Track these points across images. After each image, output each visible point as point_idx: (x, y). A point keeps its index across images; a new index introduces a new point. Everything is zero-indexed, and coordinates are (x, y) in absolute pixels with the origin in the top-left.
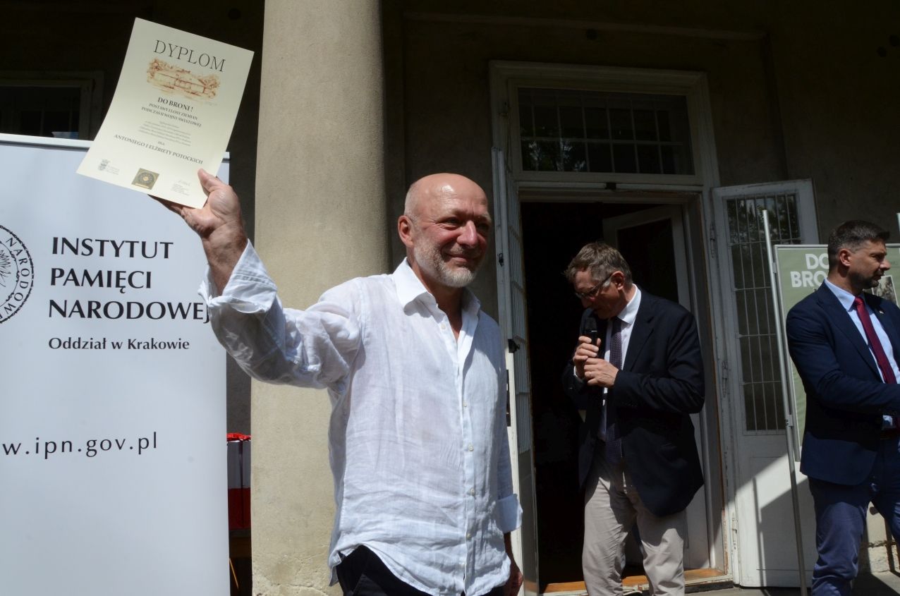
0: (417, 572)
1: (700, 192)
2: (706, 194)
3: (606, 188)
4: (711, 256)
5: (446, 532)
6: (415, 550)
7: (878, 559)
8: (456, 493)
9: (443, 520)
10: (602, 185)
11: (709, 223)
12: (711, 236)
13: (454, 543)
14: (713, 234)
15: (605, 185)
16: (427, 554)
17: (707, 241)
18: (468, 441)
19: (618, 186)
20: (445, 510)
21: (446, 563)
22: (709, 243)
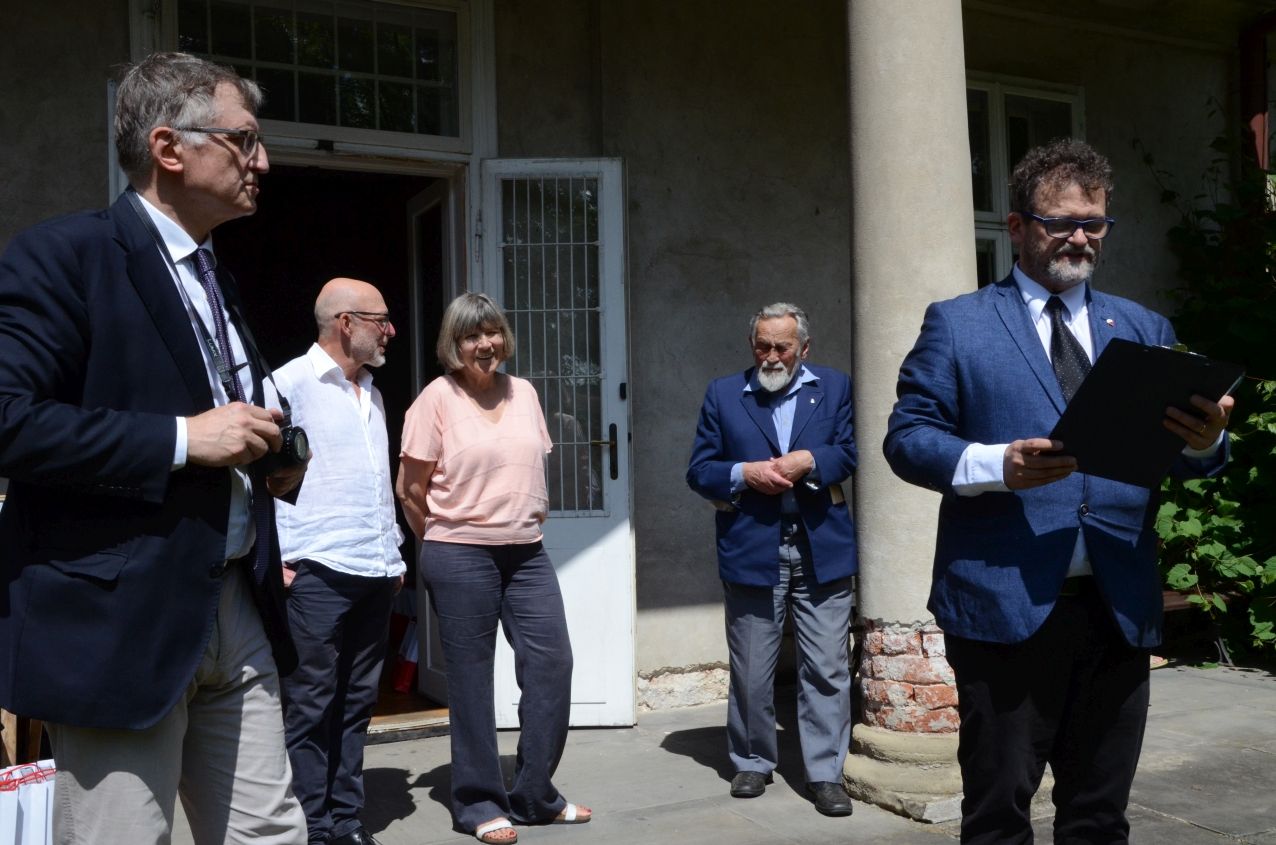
0: (347, 563)
1: (467, 164)
2: (474, 168)
3: (316, 148)
4: (474, 259)
5: (366, 532)
6: (344, 550)
7: (689, 688)
8: (369, 506)
9: (365, 525)
10: (313, 143)
11: (475, 212)
12: (477, 230)
13: (371, 539)
14: (479, 228)
15: (316, 143)
16: (354, 551)
17: (471, 238)
18: (377, 470)
19: (337, 146)
20: (364, 519)
21: (369, 553)
22: (473, 240)
